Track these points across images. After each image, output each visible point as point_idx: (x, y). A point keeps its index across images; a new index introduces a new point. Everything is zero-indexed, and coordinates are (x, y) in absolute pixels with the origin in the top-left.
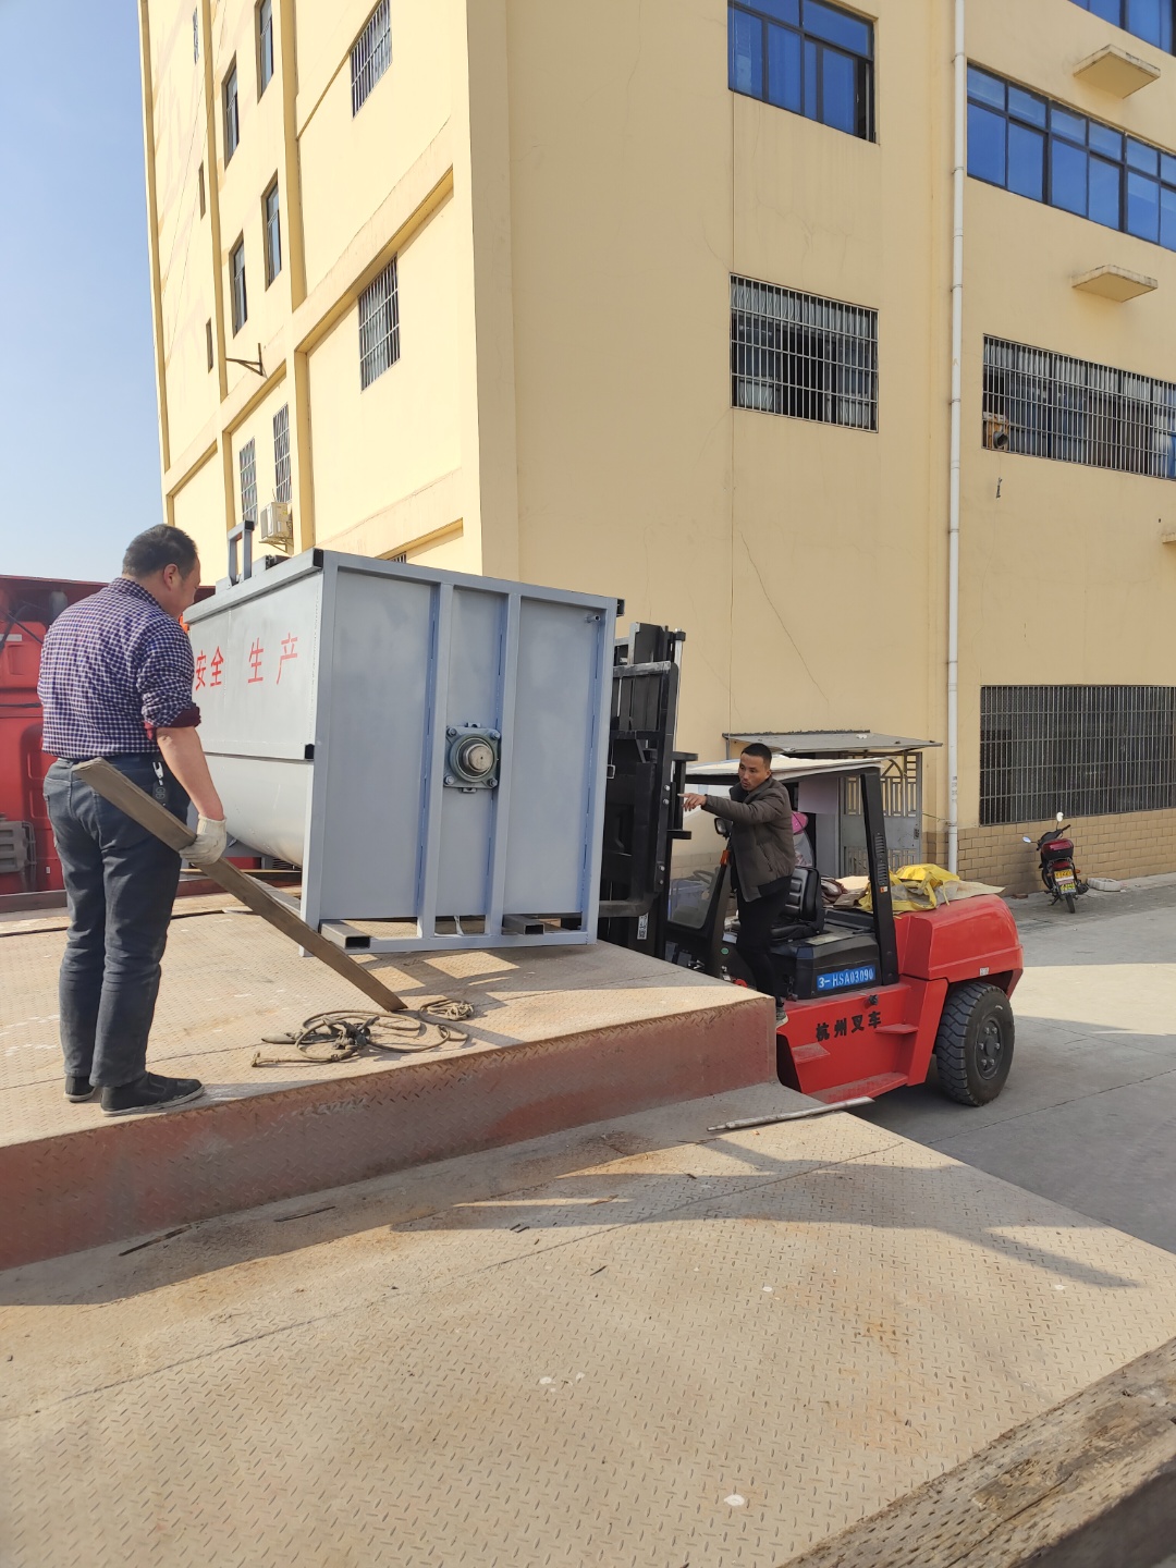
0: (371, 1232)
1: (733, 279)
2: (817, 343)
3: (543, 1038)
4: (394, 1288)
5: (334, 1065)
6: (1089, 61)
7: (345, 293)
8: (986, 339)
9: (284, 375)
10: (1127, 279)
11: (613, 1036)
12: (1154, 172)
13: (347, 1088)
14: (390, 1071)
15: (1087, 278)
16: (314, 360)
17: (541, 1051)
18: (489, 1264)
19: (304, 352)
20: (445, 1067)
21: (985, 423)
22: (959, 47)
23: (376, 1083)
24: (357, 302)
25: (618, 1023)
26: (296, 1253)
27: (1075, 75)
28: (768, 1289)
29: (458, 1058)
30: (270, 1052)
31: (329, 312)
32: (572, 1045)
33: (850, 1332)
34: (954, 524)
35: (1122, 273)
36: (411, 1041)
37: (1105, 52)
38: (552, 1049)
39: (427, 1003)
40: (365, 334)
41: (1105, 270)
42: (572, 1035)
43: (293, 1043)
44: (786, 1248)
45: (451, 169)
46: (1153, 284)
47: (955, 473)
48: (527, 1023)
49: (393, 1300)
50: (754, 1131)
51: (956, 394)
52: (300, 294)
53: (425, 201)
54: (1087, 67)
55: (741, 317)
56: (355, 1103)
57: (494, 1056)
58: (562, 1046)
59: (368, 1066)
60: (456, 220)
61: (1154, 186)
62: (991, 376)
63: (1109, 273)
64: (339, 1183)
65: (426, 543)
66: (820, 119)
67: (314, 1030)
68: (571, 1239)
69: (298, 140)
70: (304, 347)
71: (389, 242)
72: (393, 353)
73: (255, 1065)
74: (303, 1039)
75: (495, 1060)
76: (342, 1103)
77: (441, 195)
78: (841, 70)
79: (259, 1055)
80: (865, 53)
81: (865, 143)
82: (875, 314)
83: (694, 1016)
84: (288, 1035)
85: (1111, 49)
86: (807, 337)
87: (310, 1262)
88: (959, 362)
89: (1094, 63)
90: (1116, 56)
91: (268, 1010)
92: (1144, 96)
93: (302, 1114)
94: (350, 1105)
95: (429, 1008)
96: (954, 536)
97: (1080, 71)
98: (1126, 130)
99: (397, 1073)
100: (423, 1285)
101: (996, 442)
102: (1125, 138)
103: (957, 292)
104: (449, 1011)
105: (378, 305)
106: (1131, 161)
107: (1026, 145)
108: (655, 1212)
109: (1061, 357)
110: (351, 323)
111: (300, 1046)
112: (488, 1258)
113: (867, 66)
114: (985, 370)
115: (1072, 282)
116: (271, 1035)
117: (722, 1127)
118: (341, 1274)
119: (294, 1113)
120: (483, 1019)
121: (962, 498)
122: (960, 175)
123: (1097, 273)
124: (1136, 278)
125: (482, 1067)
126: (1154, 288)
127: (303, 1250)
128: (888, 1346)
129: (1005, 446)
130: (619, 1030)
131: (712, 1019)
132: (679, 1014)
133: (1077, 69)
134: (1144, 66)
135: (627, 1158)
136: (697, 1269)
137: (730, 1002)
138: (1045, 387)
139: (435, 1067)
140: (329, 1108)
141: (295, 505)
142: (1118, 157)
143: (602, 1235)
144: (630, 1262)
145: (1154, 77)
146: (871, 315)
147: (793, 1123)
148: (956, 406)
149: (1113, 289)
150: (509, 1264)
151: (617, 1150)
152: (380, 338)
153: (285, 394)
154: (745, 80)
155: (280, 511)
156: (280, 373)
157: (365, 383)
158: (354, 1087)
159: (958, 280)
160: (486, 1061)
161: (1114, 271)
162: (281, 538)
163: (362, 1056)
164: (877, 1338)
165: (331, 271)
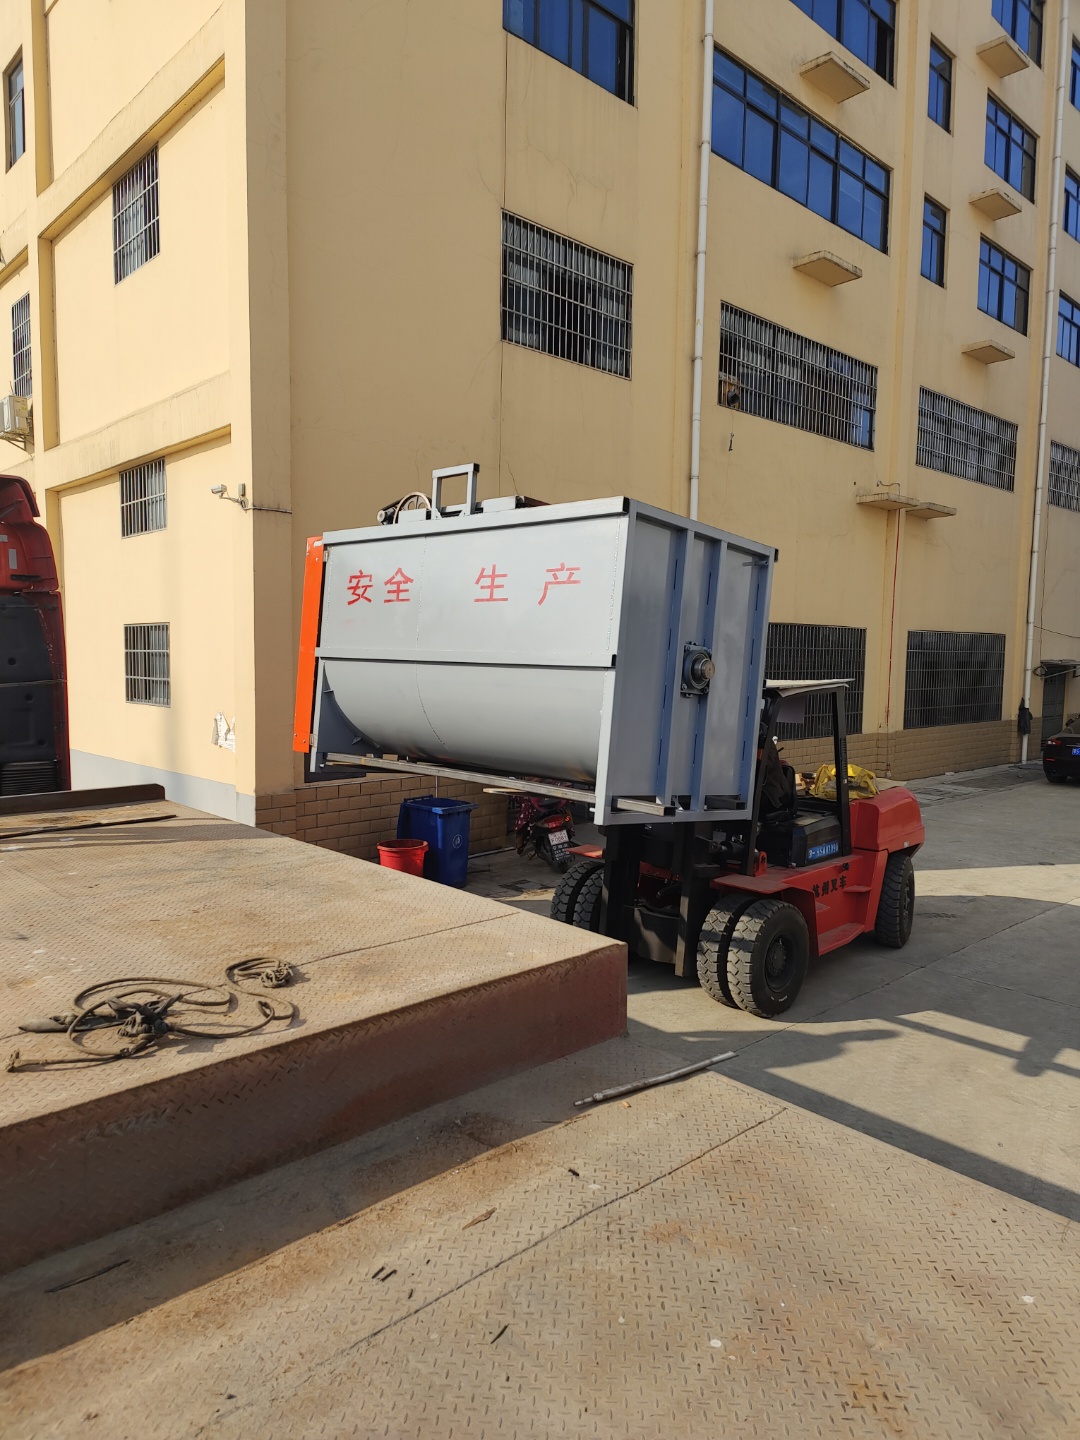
0: (184, 1299)
1: (505, 216)
2: (578, 288)
3: (388, 1010)
4: (231, 1397)
5: (125, 1063)
6: (813, 64)
7: (99, 179)
8: (722, 305)
9: (25, 262)
10: (839, 265)
11: (464, 1000)
12: (860, 174)
13: (145, 1097)
14: (203, 1068)
15: (806, 260)
16: (61, 249)
17: (386, 1025)
18: (354, 1339)
19: (49, 240)
20: (272, 1057)
21: (720, 382)
22: (709, 29)
23: (185, 1086)
24: (111, 190)
25: (470, 985)
26: (80, 1347)
27: (801, 74)
28: (716, 1343)
29: (288, 1044)
30: (33, 1048)
31: (79, 198)
32: (420, 1015)
33: (836, 1403)
34: (695, 471)
35: (835, 260)
36: (221, 1019)
37: (827, 58)
38: (397, 1022)
39: (232, 963)
40: (119, 225)
41: (821, 255)
42: (421, 1004)
43: (64, 1031)
44: (715, 1273)
45: (222, 59)
46: (859, 273)
47: (696, 425)
48: (361, 989)
49: (231, 1419)
50: (624, 1102)
51: (699, 352)
52: (45, 177)
53: (192, 89)
54: (812, 69)
55: (511, 254)
56: (156, 1115)
57: (332, 1037)
58: (409, 1017)
59: (173, 1062)
60: (227, 111)
61: (860, 185)
62: (726, 340)
63: (825, 258)
64: (132, 1222)
65: (187, 448)
66: (585, 73)
67: (91, 1011)
68: (453, 1285)
69: (46, 16)
70: (48, 234)
71: (151, 128)
72: (152, 246)
73: (12, 1070)
74: (76, 1025)
75: (333, 1042)
76: (138, 1118)
77: (210, 84)
78: (604, 32)
79: (17, 1056)
80: (627, 19)
81: (624, 104)
82: (630, 269)
83: (549, 971)
84: (56, 1019)
85: (832, 56)
86: (570, 281)
87: (102, 1361)
88: (701, 322)
89: (818, 66)
90: (836, 63)
91: (25, 981)
92: (853, 103)
93: (83, 1139)
94: (150, 1120)
95: (236, 971)
96: (695, 482)
97: (807, 72)
98: (840, 132)
99: (211, 1070)
100: (269, 1385)
101: (730, 400)
102: (840, 139)
103: (701, 258)
104: (264, 975)
105: (135, 195)
106: (842, 161)
107: (761, 131)
108: (547, 1232)
109: (783, 330)
110: (105, 211)
111: (74, 1035)
112: (352, 1328)
113: (628, 31)
114: (722, 334)
115: (793, 264)
116: (33, 1021)
117: (589, 1099)
118: (150, 1379)
119: (72, 1140)
120: (306, 985)
121: (701, 449)
122: (706, 148)
123: (815, 257)
124: (845, 265)
125: (317, 1052)
126: (859, 277)
127: (91, 1339)
128: (886, 1420)
129: (737, 404)
130: (471, 993)
131: (567, 973)
132: (533, 970)
133: (803, 69)
134: (857, 76)
135: (492, 1152)
136: (621, 1320)
137: (585, 952)
138: (769, 356)
139: (261, 1058)
140: (120, 1127)
141: (36, 399)
142: (832, 155)
143: (490, 1273)
144: (537, 1316)
145: (865, 88)
146: (627, 269)
147: (661, 1088)
148: (698, 363)
149: (826, 274)
150: (381, 1336)
151: (478, 1139)
152: (136, 228)
153: (27, 282)
154: (518, 22)
155: (19, 406)
156: (21, 261)
157: (119, 276)
158: (154, 1095)
159: (702, 247)
160: (321, 1044)
161: (829, 256)
162: (20, 435)
163: (161, 1047)
164: (869, 1408)
165: (82, 155)
